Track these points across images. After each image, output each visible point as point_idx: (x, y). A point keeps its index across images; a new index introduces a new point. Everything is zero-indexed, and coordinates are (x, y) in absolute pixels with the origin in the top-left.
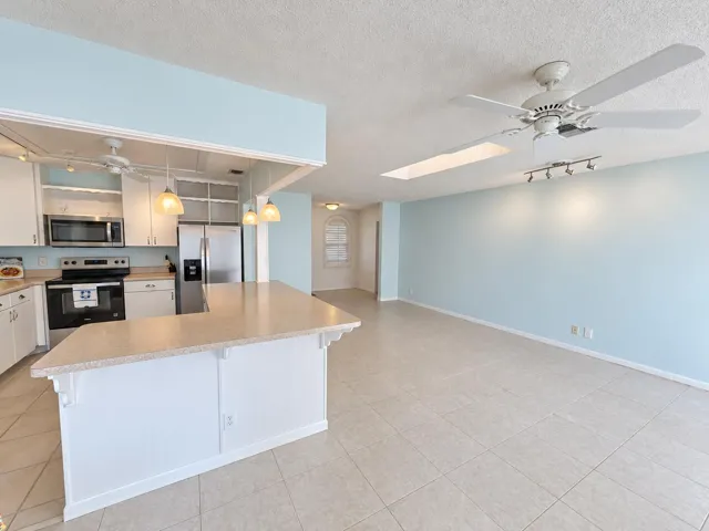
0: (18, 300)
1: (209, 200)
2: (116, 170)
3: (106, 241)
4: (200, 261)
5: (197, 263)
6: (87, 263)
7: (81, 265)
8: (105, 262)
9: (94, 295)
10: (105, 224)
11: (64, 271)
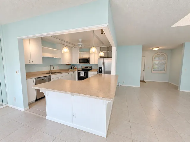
0: (73, 74)
1: (107, 51)
2: (80, 46)
3: (86, 63)
4: (102, 68)
5: (101, 68)
6: (85, 67)
7: (84, 68)
8: (87, 67)
9: (83, 74)
10: (86, 59)
11: (82, 69)
